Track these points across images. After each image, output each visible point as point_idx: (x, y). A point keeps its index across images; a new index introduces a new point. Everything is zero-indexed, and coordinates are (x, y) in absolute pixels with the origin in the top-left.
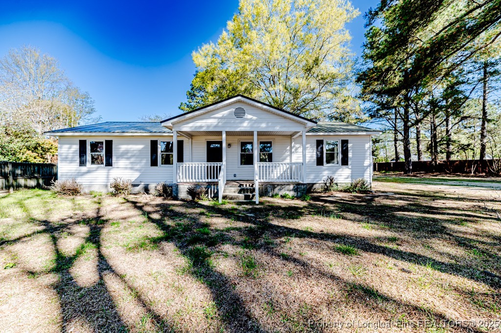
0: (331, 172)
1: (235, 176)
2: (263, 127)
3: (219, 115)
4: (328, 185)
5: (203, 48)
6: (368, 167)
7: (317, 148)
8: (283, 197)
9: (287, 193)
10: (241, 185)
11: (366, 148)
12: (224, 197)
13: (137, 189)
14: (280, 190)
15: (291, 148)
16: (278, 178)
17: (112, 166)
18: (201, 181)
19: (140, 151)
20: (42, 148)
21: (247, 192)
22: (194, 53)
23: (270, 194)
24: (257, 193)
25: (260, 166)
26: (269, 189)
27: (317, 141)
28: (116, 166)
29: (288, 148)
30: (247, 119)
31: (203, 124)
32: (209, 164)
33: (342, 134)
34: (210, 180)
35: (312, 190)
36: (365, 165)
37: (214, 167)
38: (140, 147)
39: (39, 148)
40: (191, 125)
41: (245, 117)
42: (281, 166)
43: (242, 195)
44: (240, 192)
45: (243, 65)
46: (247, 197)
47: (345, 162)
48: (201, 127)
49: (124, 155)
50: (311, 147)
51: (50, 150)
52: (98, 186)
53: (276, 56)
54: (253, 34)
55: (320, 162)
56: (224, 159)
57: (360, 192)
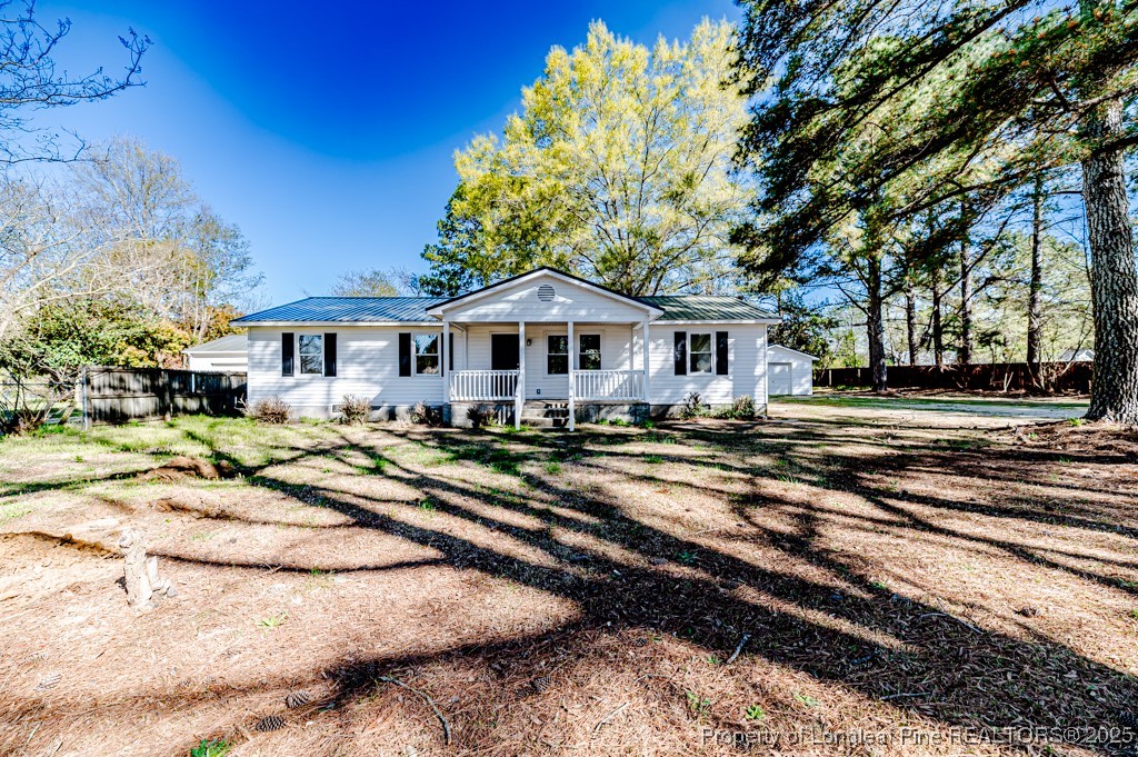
0: (699, 386)
1: (538, 392)
2: (583, 314)
3: (514, 297)
4: (692, 407)
5: (474, 142)
6: (761, 376)
7: (676, 345)
8: (612, 423)
9: (620, 417)
10: (547, 406)
11: (758, 346)
12: (523, 422)
13: (377, 414)
14: (608, 412)
15: (632, 346)
16: (611, 395)
17: (335, 375)
18: (486, 399)
19: (381, 351)
20: (153, 340)
21: (558, 415)
22: (457, 151)
23: (594, 419)
24: (572, 417)
25: (577, 377)
26: (592, 412)
27: (676, 334)
28: (342, 376)
29: (628, 346)
30: (558, 303)
31: (490, 311)
32: (499, 373)
33: (715, 322)
34: (500, 398)
35: (667, 416)
36: (756, 374)
37: (506, 377)
38: (382, 344)
39: (148, 341)
40: (470, 312)
41: (555, 300)
42: (616, 376)
43: (550, 420)
44: (546, 415)
45: (553, 182)
46: (556, 423)
47: (722, 369)
48: (486, 315)
49: (354, 358)
50: (666, 343)
51: (170, 344)
52: (312, 410)
53: (617, 166)
54: (573, 122)
55: (680, 369)
56: (522, 364)
57: (743, 418)
